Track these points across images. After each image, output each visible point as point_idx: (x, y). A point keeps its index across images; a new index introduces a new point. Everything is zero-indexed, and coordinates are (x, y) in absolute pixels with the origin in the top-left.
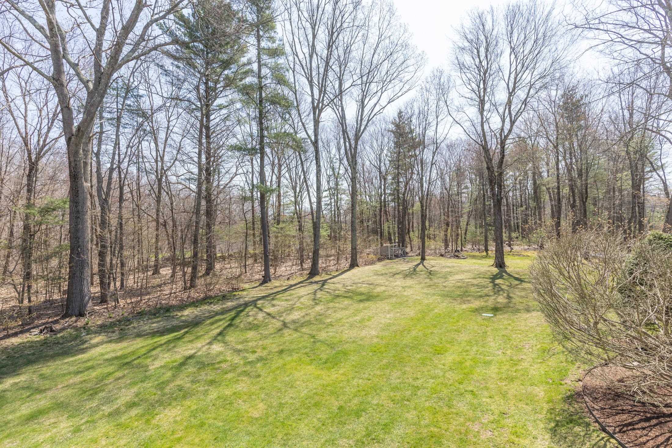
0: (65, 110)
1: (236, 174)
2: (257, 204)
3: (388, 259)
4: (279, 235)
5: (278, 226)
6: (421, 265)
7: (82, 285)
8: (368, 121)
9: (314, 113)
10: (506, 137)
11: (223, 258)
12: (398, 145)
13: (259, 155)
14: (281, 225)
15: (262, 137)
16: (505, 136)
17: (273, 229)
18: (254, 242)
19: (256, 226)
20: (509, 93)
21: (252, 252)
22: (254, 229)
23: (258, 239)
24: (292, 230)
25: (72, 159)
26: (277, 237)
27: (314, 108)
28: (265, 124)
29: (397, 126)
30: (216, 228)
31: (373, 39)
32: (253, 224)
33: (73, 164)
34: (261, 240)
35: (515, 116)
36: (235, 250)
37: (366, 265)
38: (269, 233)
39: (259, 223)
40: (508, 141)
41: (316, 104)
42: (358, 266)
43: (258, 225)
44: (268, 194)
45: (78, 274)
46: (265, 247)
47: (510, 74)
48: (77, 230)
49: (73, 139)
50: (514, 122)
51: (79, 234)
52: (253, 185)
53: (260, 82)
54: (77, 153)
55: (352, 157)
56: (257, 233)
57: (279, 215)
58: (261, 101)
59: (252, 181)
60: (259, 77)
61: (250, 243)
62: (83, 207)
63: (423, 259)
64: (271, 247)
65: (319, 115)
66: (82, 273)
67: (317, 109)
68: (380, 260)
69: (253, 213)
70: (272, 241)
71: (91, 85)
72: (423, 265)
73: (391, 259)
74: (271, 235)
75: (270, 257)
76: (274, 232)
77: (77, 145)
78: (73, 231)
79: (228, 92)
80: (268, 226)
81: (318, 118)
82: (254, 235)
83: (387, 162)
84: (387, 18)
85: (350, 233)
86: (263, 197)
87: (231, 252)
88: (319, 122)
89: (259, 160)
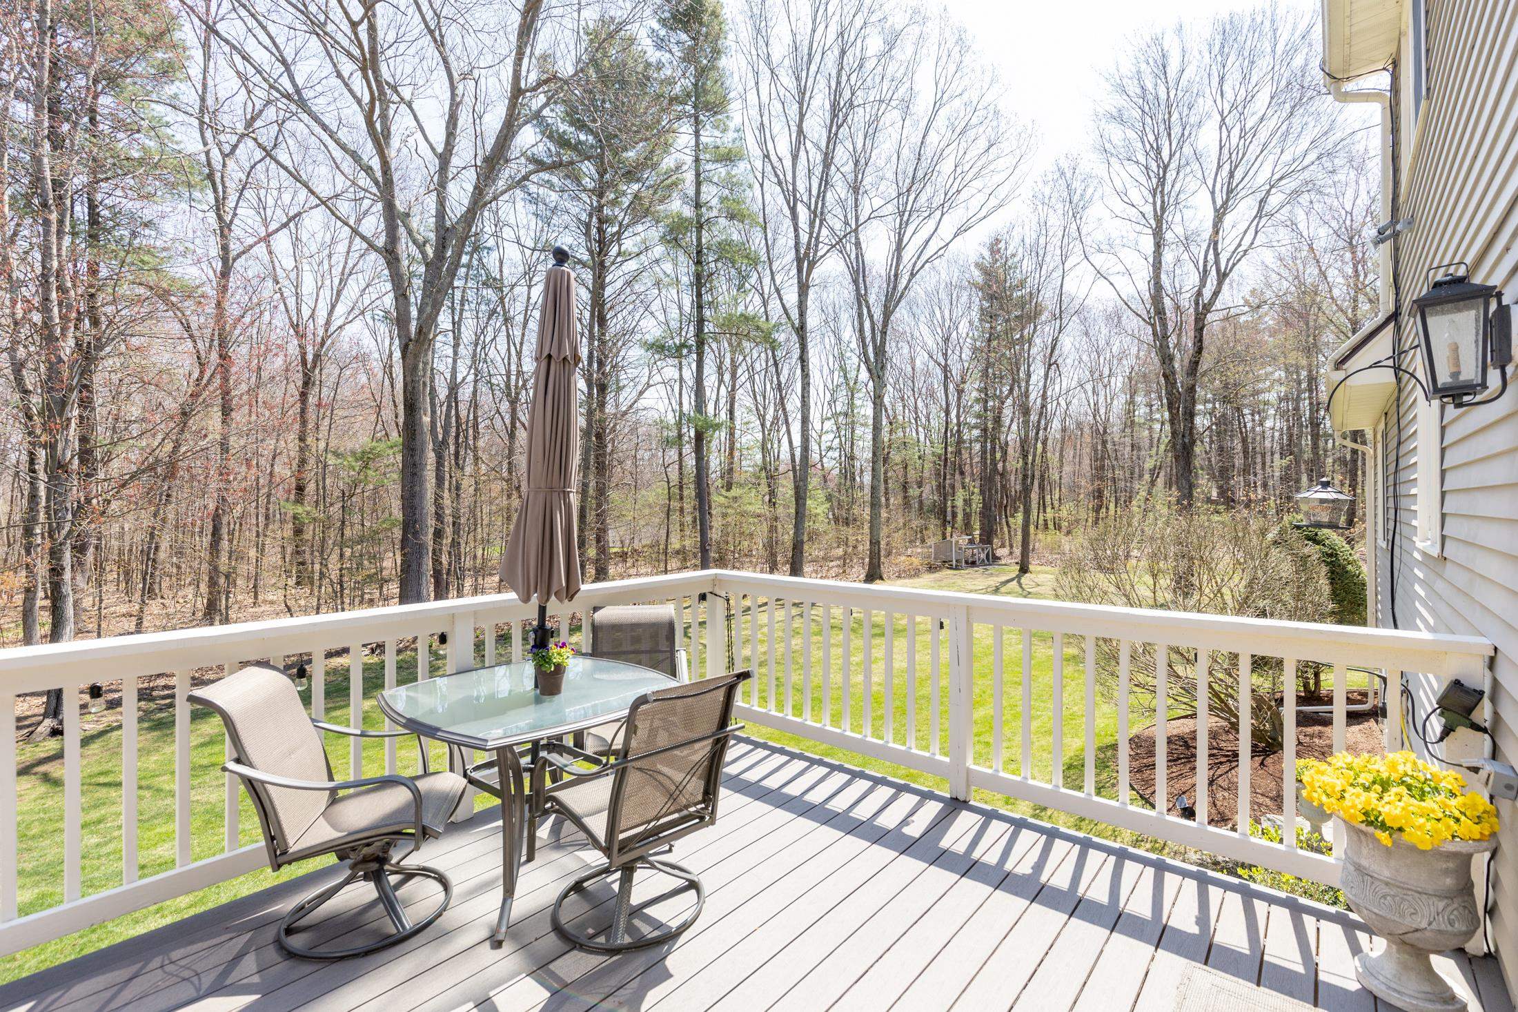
0: (401, 299)
1: (649, 386)
2: (688, 449)
3: (951, 568)
4: (730, 511)
5: (728, 494)
6: (1015, 582)
7: (420, 585)
8: (913, 275)
9: (800, 270)
10: (1207, 308)
11: (623, 556)
12: (988, 316)
13: (695, 356)
14: (735, 492)
15: (701, 321)
16: (1204, 306)
17: (718, 499)
18: (682, 525)
19: (686, 493)
20: (1216, 210)
21: (677, 546)
22: (681, 498)
23: (689, 519)
24: (755, 503)
25: (408, 379)
26: (724, 515)
27: (799, 261)
28: (707, 298)
29: (987, 272)
30: (613, 495)
31: (922, 105)
32: (681, 488)
33: (410, 388)
34: (694, 521)
35: (1228, 260)
36: (645, 539)
37: (899, 577)
38: (710, 507)
39: (692, 486)
40: (1210, 317)
41: (802, 251)
42: (881, 578)
43: (690, 491)
44: (710, 432)
45: (414, 566)
46: (703, 533)
47: (1219, 167)
48: (413, 495)
49: (411, 347)
50: (1225, 275)
51: (417, 501)
52: (682, 414)
53: (699, 216)
54: (415, 368)
55: (876, 354)
56: (688, 507)
57: (731, 470)
58: (699, 252)
59: (681, 404)
60: (698, 206)
61: (675, 528)
62: (421, 458)
63: (1024, 570)
64: (714, 535)
65: (808, 274)
66: (420, 565)
67: (805, 261)
68: (931, 569)
69: (680, 468)
70: (716, 523)
71: (430, 251)
72: (1019, 582)
73: (957, 568)
74: (714, 512)
75: (712, 555)
76: (721, 505)
77: (416, 356)
78: (407, 496)
79: (639, 228)
80: (709, 494)
81: (807, 280)
82: (682, 510)
83: (966, 354)
84: (956, 55)
85: (868, 510)
86: (699, 437)
87: (637, 545)
88: (808, 287)
89: (694, 366)
